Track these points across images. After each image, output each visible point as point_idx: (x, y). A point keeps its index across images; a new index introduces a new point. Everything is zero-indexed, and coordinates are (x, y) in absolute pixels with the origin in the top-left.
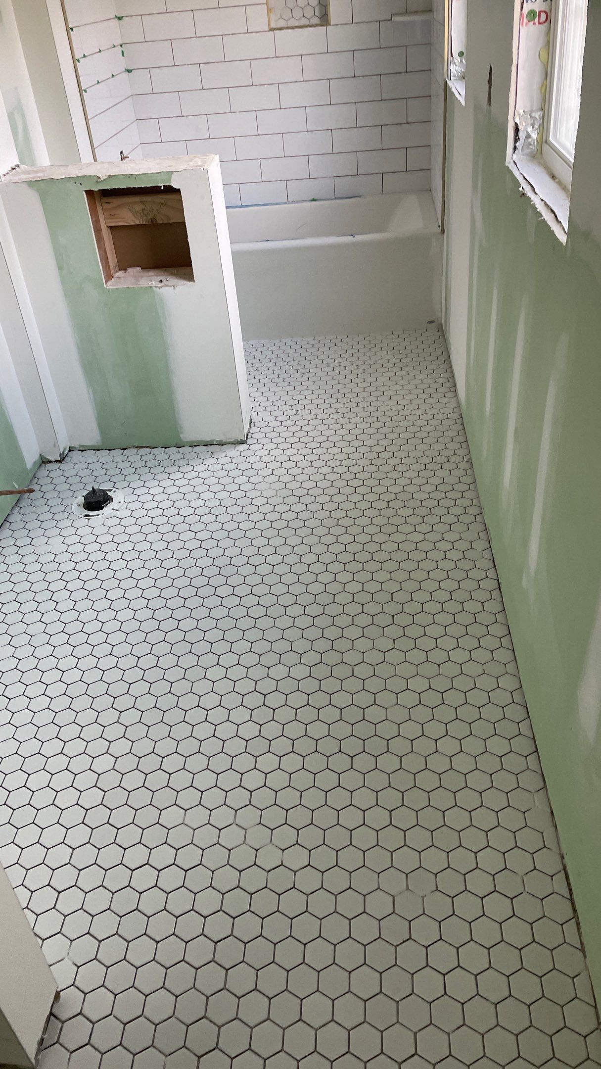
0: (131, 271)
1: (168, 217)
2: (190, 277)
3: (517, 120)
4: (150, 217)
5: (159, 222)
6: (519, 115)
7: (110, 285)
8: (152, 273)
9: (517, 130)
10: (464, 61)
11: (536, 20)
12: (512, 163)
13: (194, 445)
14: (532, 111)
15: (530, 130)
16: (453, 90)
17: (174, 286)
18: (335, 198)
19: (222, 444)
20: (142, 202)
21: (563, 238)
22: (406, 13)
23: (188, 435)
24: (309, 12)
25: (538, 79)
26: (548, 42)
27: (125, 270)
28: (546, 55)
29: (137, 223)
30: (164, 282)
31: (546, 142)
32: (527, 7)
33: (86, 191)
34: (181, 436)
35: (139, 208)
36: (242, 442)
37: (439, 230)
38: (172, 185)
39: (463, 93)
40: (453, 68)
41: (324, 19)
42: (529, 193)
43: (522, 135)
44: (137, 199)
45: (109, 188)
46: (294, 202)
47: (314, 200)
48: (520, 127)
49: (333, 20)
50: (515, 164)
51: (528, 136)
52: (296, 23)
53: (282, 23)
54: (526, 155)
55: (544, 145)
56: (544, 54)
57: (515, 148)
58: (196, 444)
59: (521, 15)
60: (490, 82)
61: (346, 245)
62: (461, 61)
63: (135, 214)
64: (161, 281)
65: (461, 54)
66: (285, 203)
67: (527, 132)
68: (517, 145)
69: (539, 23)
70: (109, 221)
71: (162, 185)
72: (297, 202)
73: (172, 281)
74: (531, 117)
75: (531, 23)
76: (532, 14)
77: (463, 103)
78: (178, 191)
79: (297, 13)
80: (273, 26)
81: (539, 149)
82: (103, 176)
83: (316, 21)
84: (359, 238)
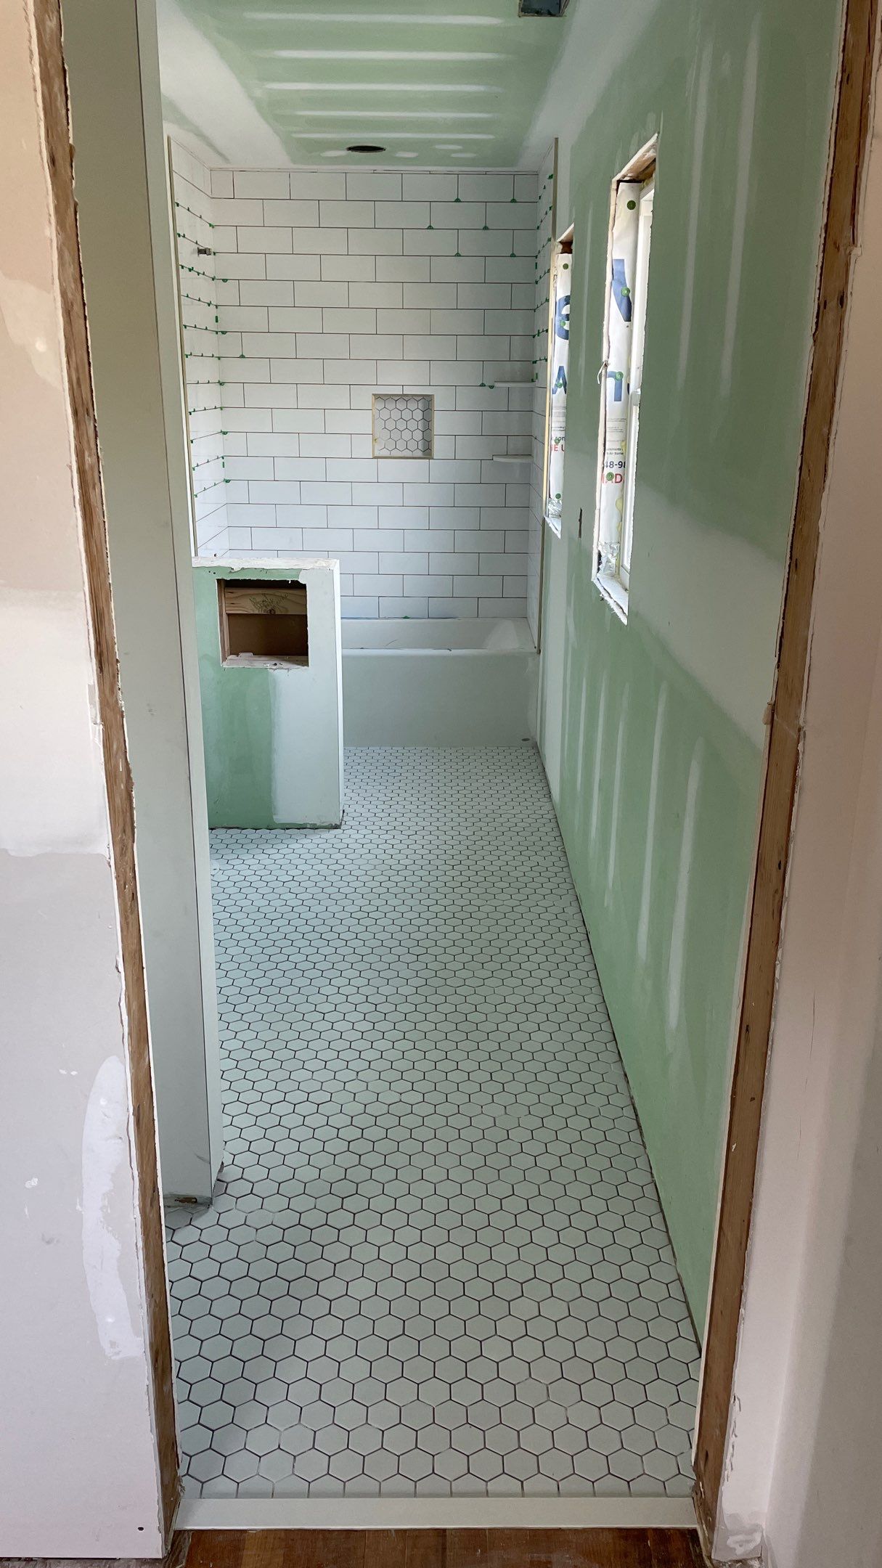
0: (241, 654)
1: (287, 610)
2: (306, 663)
3: (600, 548)
4: (269, 608)
5: (278, 612)
6: (601, 545)
7: (225, 665)
8: (263, 658)
9: (600, 556)
10: (560, 502)
11: (614, 480)
12: (596, 580)
13: (286, 827)
14: (611, 543)
15: (610, 556)
16: (551, 525)
17: (288, 669)
18: (428, 618)
19: (315, 828)
20: (264, 595)
21: (625, 621)
22: (507, 455)
23: (282, 817)
24: (412, 445)
25: (615, 520)
26: (623, 496)
27: (238, 655)
28: (621, 505)
29: (257, 612)
30: (278, 666)
31: (622, 566)
32: (607, 471)
33: (218, 580)
34: (274, 817)
35: (259, 599)
36: (337, 827)
37: (535, 650)
38: (299, 580)
39: (559, 528)
40: (550, 507)
41: (427, 453)
42: (607, 598)
43: (603, 560)
44: (260, 591)
45: (240, 578)
46: (385, 618)
47: (406, 618)
48: (602, 554)
49: (436, 454)
50: (598, 580)
51: (608, 561)
52: (400, 454)
53: (385, 453)
54: (607, 574)
55: (621, 568)
56: (620, 504)
57: (599, 569)
58: (288, 826)
59: (602, 476)
60: (580, 520)
61: (444, 657)
62: (558, 502)
63: (255, 604)
64: (276, 664)
65: (558, 496)
66: (377, 619)
67: (608, 558)
68: (600, 566)
69: (616, 482)
70: (227, 609)
71: (290, 580)
72: (389, 618)
73: (285, 665)
74: (611, 547)
75: (610, 482)
76: (610, 476)
77: (559, 536)
78: (304, 587)
79: (401, 445)
80: (377, 454)
81: (617, 571)
82: (236, 568)
83: (419, 454)
84: (455, 652)
